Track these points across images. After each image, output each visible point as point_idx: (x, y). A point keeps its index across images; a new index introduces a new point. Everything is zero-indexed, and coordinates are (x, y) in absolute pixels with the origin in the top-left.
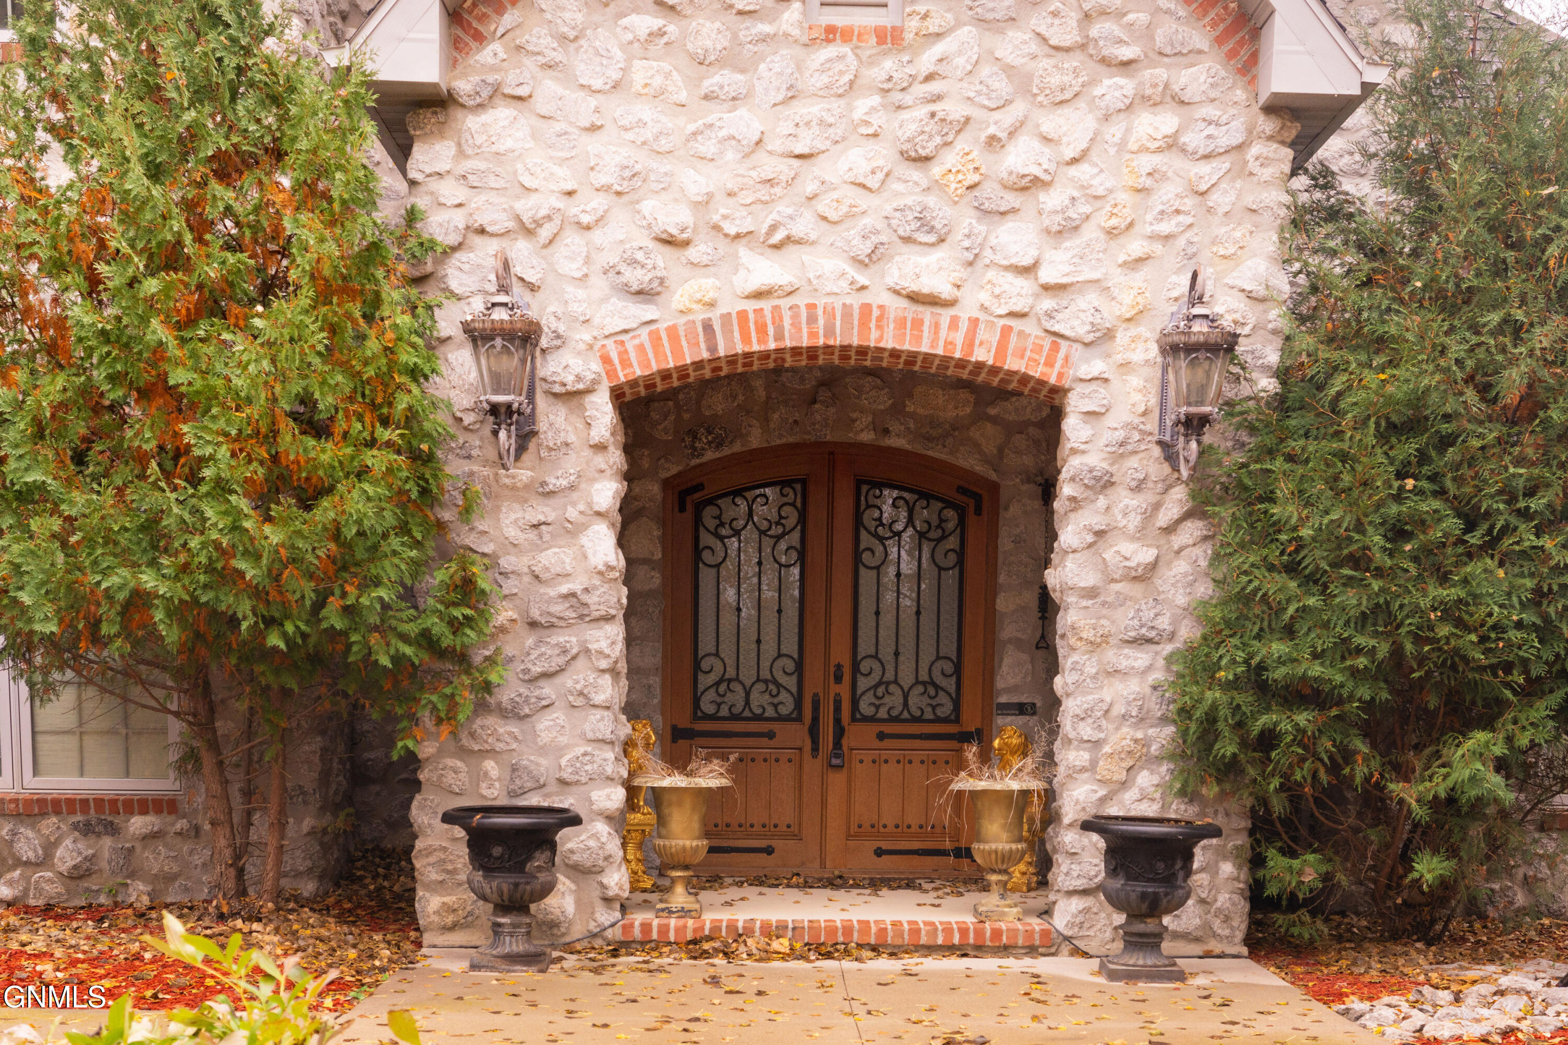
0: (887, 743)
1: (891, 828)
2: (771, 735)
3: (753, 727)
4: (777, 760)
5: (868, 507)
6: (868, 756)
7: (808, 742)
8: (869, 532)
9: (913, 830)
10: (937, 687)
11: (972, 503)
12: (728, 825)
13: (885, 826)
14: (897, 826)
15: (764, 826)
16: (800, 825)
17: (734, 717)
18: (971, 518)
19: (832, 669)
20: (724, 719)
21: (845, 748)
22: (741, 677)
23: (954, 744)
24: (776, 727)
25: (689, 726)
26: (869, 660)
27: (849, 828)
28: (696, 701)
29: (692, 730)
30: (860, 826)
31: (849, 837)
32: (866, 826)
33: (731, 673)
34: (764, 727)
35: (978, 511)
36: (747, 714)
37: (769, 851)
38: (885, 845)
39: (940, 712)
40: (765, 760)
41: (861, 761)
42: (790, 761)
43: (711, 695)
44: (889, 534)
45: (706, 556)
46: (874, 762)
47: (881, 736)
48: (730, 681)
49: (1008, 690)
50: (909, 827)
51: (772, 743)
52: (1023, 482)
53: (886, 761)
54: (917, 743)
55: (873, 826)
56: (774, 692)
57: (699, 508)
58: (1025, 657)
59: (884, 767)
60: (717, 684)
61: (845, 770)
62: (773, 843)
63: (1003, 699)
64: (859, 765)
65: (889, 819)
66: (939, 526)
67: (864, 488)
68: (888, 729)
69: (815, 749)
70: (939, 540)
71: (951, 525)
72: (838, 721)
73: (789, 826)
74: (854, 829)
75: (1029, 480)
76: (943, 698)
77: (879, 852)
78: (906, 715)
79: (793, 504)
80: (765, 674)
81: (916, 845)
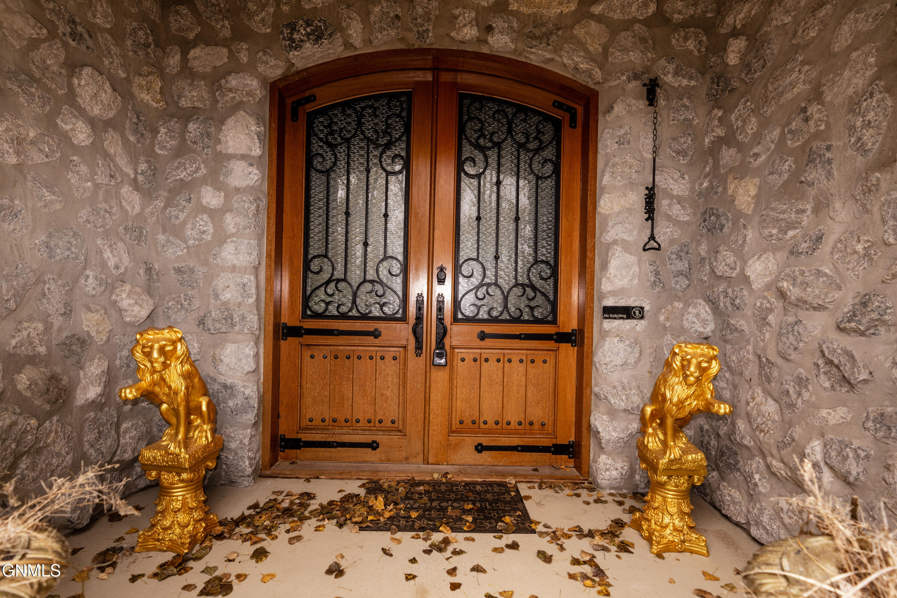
0: (488, 342)
1: (491, 424)
2: (376, 334)
3: (359, 326)
4: (382, 358)
5: (470, 119)
6: (469, 354)
7: (412, 340)
8: (472, 144)
9: (512, 426)
10: (534, 288)
11: (567, 116)
12: (334, 421)
13: (485, 423)
14: (497, 423)
15: (369, 421)
16: (404, 421)
17: (344, 316)
18: (566, 131)
19: (436, 272)
20: (333, 317)
21: (447, 347)
22: (348, 279)
23: (551, 345)
24: (381, 326)
25: (298, 324)
26: (471, 262)
27: (451, 424)
28: (306, 299)
29: (300, 328)
30: (461, 423)
31: (451, 432)
32: (467, 421)
33: (339, 274)
34: (370, 326)
35: (573, 123)
36: (354, 313)
37: (373, 446)
38: (485, 441)
39: (537, 313)
40: (371, 358)
41: (463, 360)
42: (395, 358)
43: (321, 294)
44: (489, 145)
45: (317, 162)
46: (475, 360)
47: (483, 336)
48: (338, 281)
49: (614, 293)
50: (509, 423)
51: (377, 341)
52: (629, 80)
53: (487, 360)
54: (516, 343)
55: (474, 422)
56: (380, 293)
57: (311, 117)
58: (632, 259)
59: (485, 365)
60: (327, 283)
61: (447, 368)
62: (380, 438)
63: (610, 302)
64: (460, 363)
65: (489, 416)
66: (535, 138)
67: (467, 102)
68: (489, 329)
69: (419, 347)
70: (537, 151)
71: (546, 138)
72: (440, 320)
73: (393, 422)
74: (455, 424)
75: (636, 77)
76: (540, 300)
77: (480, 448)
78: (506, 316)
79: (398, 116)
80: (371, 275)
81: (515, 441)
